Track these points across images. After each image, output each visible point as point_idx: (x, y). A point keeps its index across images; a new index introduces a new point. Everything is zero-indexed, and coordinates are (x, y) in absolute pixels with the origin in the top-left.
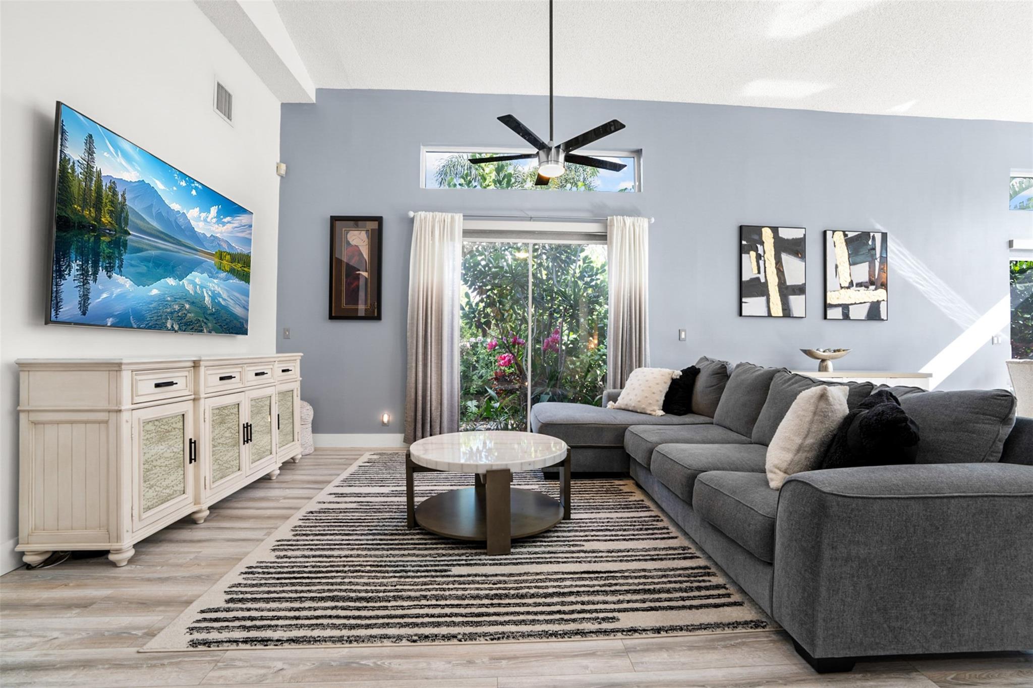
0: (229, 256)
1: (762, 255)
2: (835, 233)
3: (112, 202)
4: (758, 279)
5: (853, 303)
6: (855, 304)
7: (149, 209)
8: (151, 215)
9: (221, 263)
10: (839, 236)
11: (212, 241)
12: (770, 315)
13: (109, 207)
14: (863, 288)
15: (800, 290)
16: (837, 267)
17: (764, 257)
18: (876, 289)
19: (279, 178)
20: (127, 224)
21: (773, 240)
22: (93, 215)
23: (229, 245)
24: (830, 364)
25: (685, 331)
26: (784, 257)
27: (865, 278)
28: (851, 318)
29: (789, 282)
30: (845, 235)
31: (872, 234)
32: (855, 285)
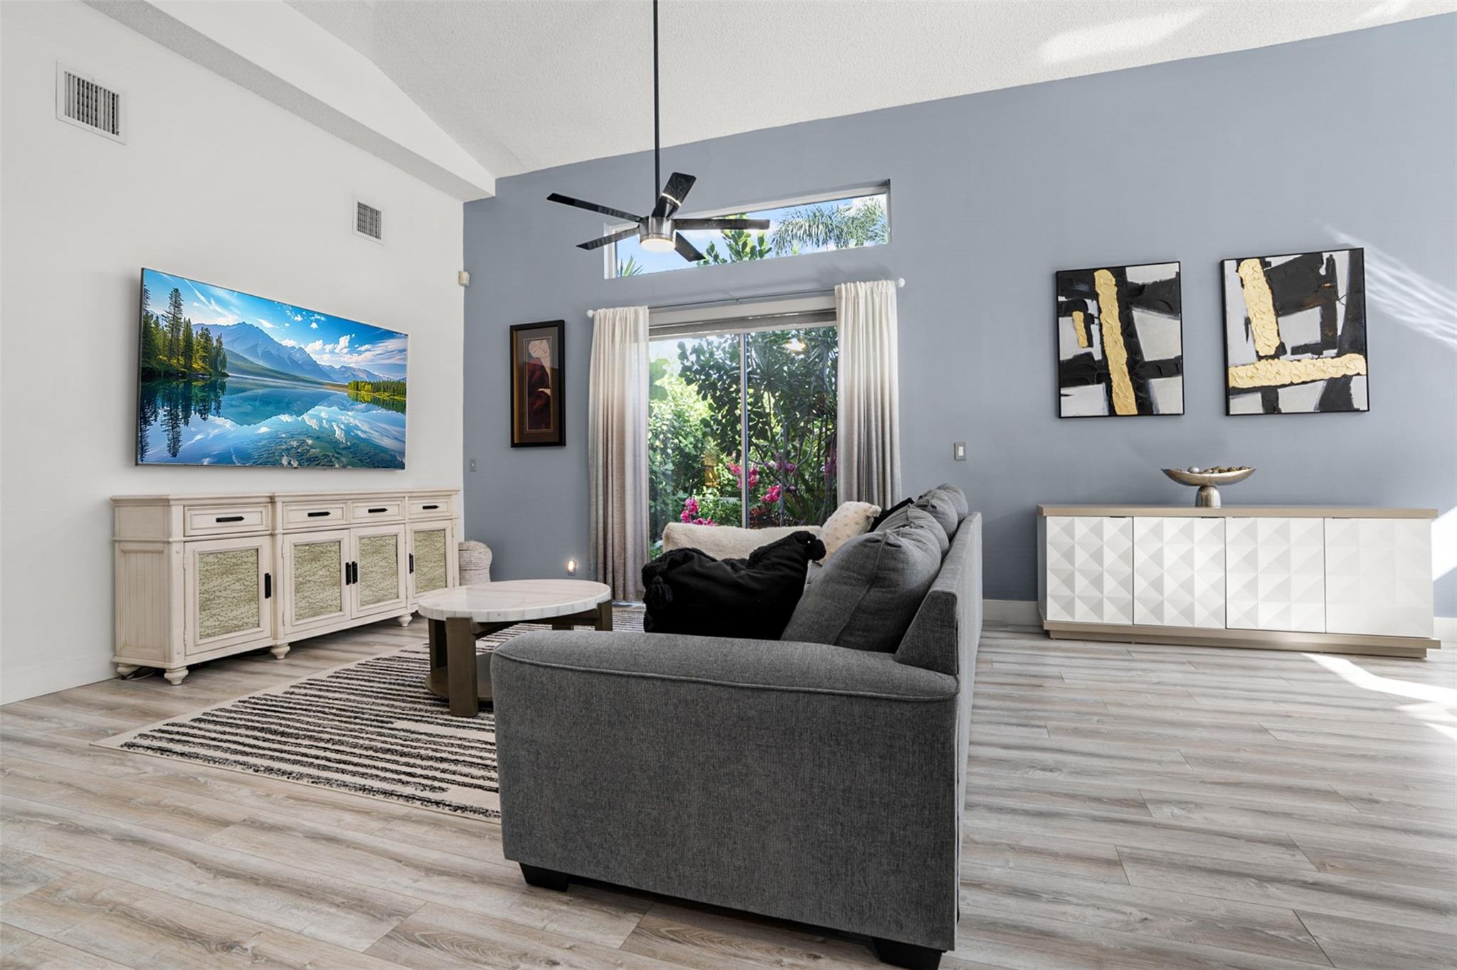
0: (370, 386)
1: (1096, 315)
2: (1242, 264)
3: (205, 348)
4: (1089, 355)
5: (1288, 382)
6: (1292, 384)
7: (253, 350)
8: (256, 355)
9: (357, 394)
10: (1251, 269)
11: (344, 372)
12: (1112, 412)
13: (201, 353)
14: (1309, 355)
15: (1172, 368)
16: (1248, 322)
17: (1099, 318)
18: (1339, 355)
19: (462, 289)
20: (224, 367)
21: (1116, 289)
22: (182, 362)
23: (369, 374)
24: (1215, 495)
25: (964, 445)
26: (1137, 314)
27: (1315, 336)
28: (1283, 411)
29: (1149, 356)
30: (1264, 264)
31: (1326, 256)
32: (1289, 351)
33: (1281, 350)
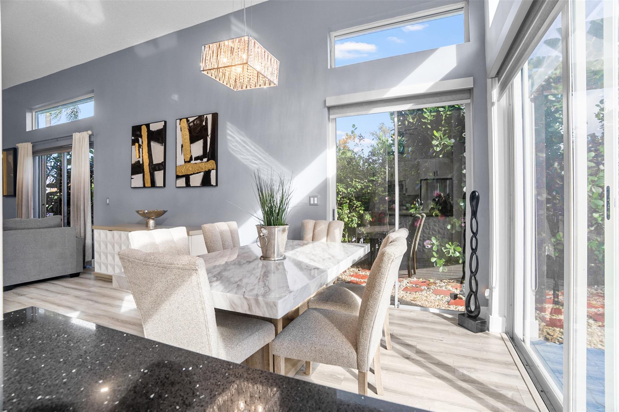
1: (141, 144)
2: (181, 121)
4: (139, 161)
5: (193, 173)
10: (184, 123)
12: (144, 186)
14: (199, 161)
15: (162, 166)
16: (182, 146)
18: (208, 161)
21: (147, 133)
25: (108, 198)
26: (153, 144)
28: (191, 186)
29: (155, 162)
30: (188, 121)
31: (205, 117)
32: (193, 159)
33: (191, 159)
